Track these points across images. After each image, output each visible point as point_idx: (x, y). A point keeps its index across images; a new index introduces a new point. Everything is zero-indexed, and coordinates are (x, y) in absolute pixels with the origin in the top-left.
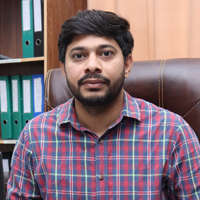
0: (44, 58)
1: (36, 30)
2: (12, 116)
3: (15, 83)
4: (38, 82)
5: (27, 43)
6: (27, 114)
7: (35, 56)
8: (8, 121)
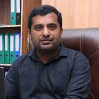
0: (21, 25)
1: (17, 12)
2: (4, 53)
3: (6, 37)
4: (17, 36)
5: (13, 18)
6: (12, 52)
7: (16, 24)
8: (3, 55)
